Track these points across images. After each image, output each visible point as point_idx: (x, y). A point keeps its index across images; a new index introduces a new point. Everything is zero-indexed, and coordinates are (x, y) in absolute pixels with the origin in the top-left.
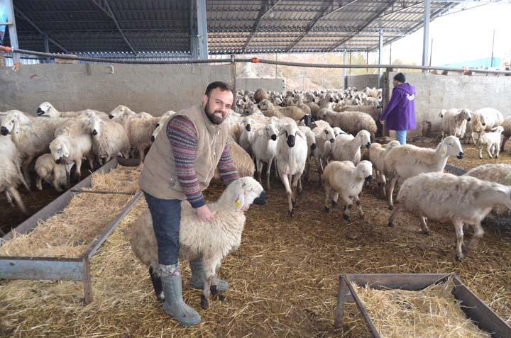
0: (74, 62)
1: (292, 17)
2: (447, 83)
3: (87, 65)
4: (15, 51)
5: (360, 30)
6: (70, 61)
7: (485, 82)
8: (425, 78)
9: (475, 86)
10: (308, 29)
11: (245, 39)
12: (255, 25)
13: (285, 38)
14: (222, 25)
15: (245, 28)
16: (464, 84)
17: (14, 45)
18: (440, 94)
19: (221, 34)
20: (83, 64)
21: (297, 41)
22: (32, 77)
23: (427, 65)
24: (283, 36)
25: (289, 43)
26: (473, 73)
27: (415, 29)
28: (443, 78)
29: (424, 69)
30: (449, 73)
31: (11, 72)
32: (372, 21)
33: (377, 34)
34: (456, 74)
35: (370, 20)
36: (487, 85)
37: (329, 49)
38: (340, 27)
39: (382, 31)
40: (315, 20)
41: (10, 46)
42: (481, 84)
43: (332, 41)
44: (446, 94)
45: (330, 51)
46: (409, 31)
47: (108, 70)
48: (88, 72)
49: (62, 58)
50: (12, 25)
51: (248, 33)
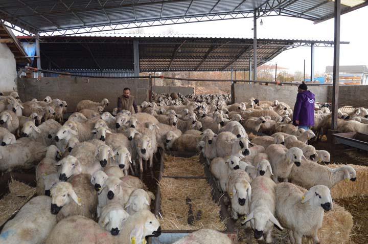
0: (69, 76)
1: (197, 51)
2: (267, 89)
3: (76, 78)
4: (39, 70)
5: (237, 58)
6: (66, 76)
7: (290, 89)
8: (254, 87)
9: (284, 91)
10: (205, 57)
11: (169, 63)
12: (173, 56)
13: (194, 62)
14: (154, 55)
15: (168, 57)
16: (278, 90)
17: (39, 68)
18: (264, 95)
19: (153, 60)
20: (73, 78)
21: (200, 64)
22: (47, 84)
23: (256, 80)
24: (191, 61)
25: (196, 65)
26: (282, 84)
27: (271, 58)
28: (266, 87)
29: (255, 82)
30: (269, 84)
31: (37, 81)
32: (243, 52)
33: (248, 60)
34: (273, 84)
35: (242, 53)
36: (291, 91)
37: (222, 69)
38: (230, 57)
39: (251, 59)
40: (209, 52)
41: (37, 68)
42: (288, 90)
43: (222, 64)
44: (268, 96)
45: (222, 70)
46: (267, 59)
47: (86, 81)
48: (76, 82)
49: (63, 74)
50: (38, 57)
51: (170, 60)
